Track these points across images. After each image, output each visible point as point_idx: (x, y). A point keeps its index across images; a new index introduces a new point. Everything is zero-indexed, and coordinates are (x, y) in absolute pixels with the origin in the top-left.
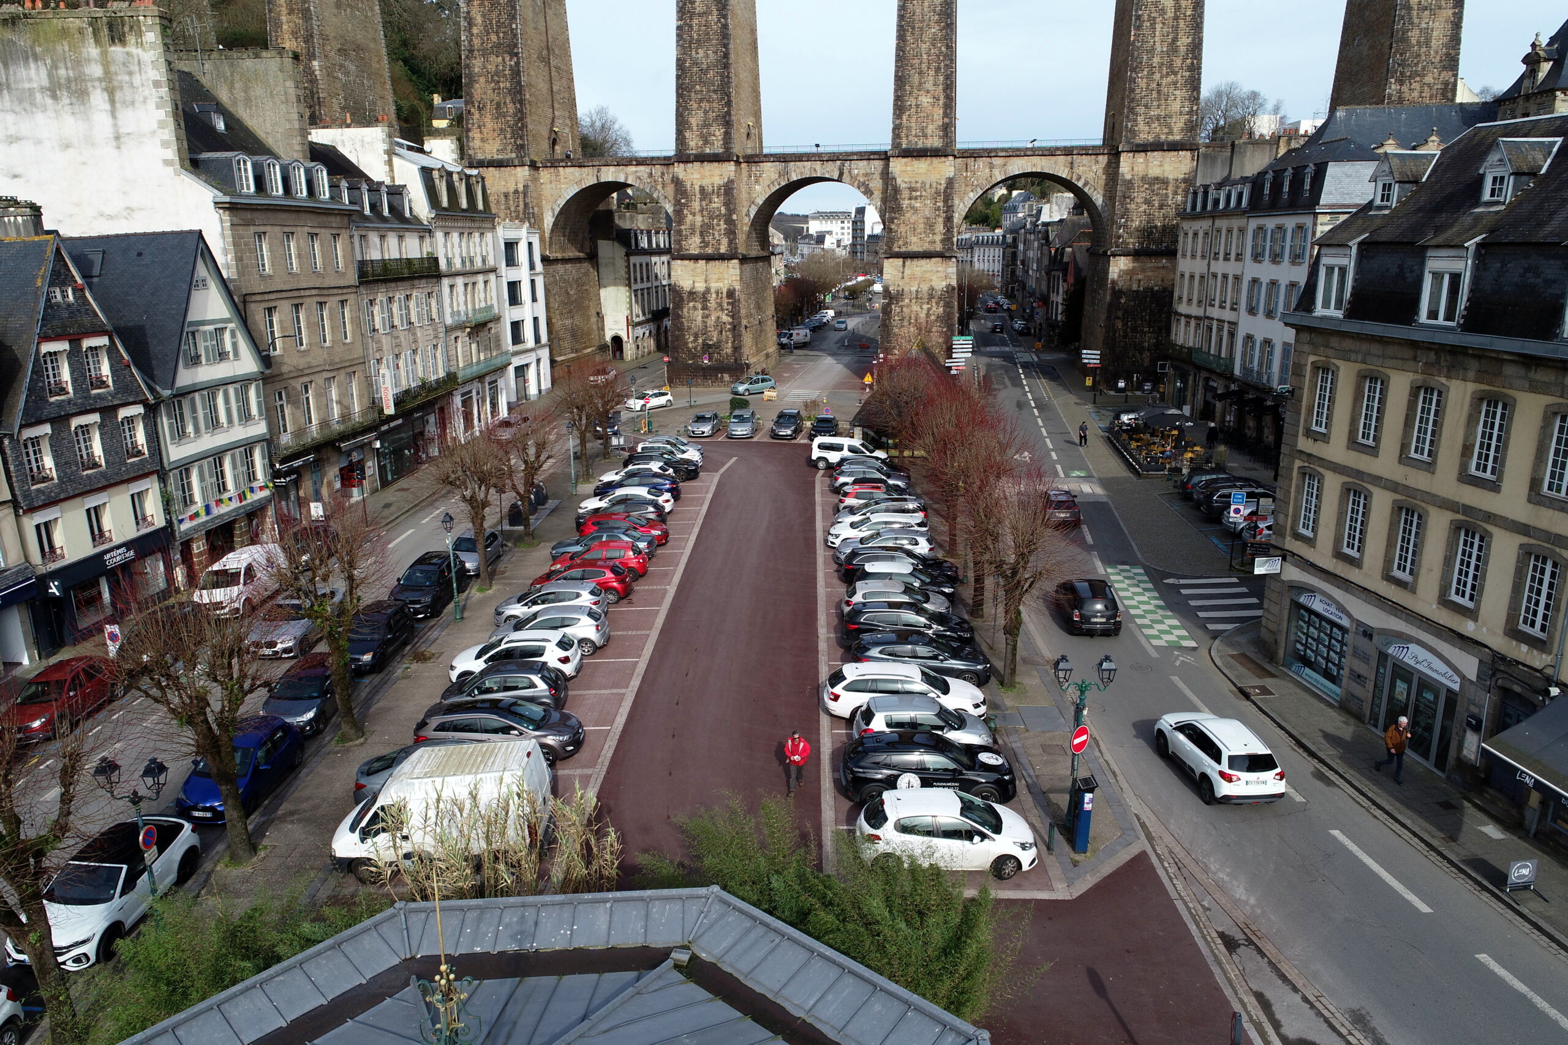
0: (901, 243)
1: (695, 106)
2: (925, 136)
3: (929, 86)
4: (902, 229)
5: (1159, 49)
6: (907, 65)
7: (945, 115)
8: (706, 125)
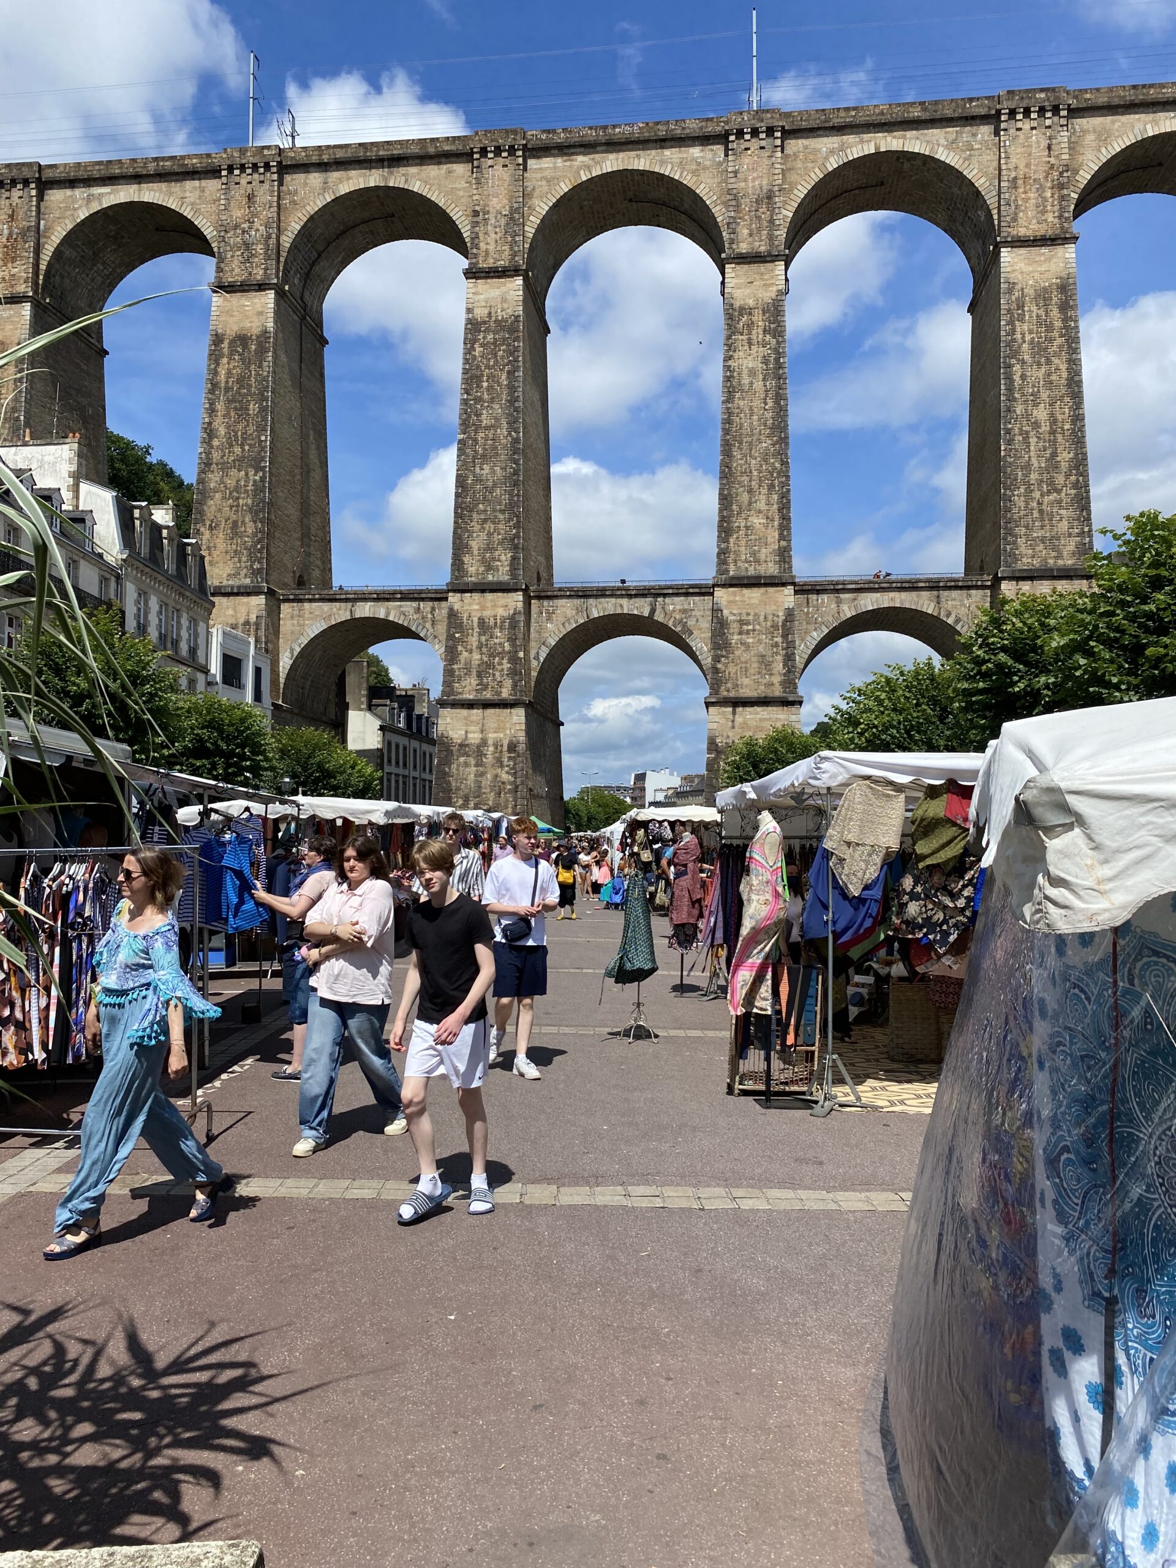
0: (729, 685)
1: (477, 527)
2: (757, 561)
3: (762, 505)
4: (732, 669)
5: (1036, 465)
6: (733, 483)
7: (782, 537)
8: (489, 548)
